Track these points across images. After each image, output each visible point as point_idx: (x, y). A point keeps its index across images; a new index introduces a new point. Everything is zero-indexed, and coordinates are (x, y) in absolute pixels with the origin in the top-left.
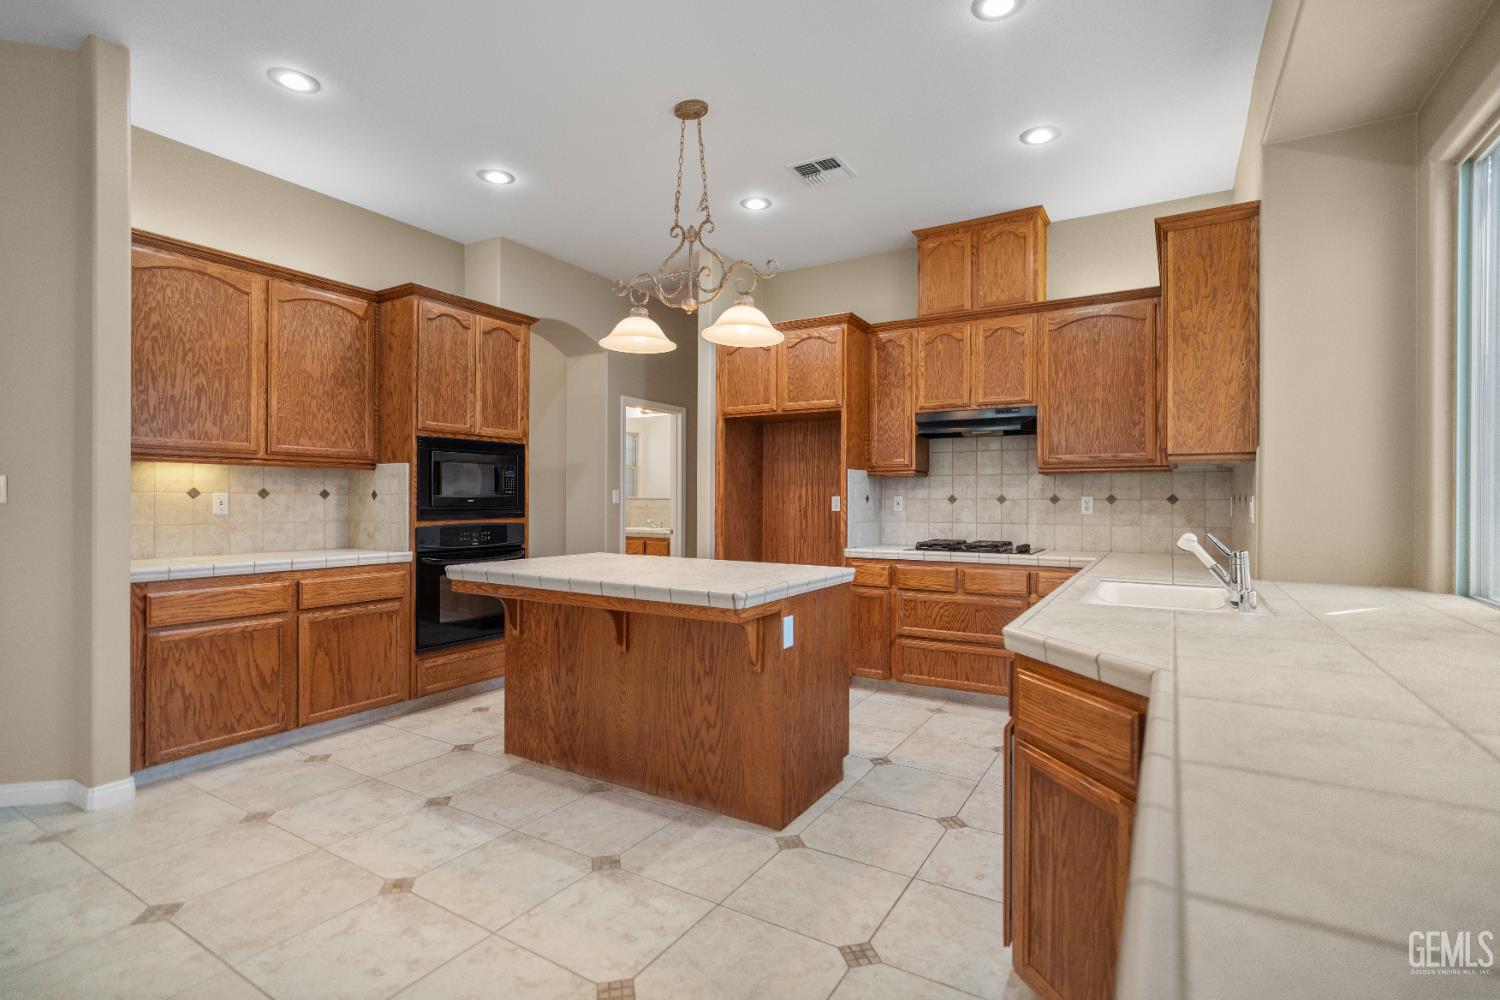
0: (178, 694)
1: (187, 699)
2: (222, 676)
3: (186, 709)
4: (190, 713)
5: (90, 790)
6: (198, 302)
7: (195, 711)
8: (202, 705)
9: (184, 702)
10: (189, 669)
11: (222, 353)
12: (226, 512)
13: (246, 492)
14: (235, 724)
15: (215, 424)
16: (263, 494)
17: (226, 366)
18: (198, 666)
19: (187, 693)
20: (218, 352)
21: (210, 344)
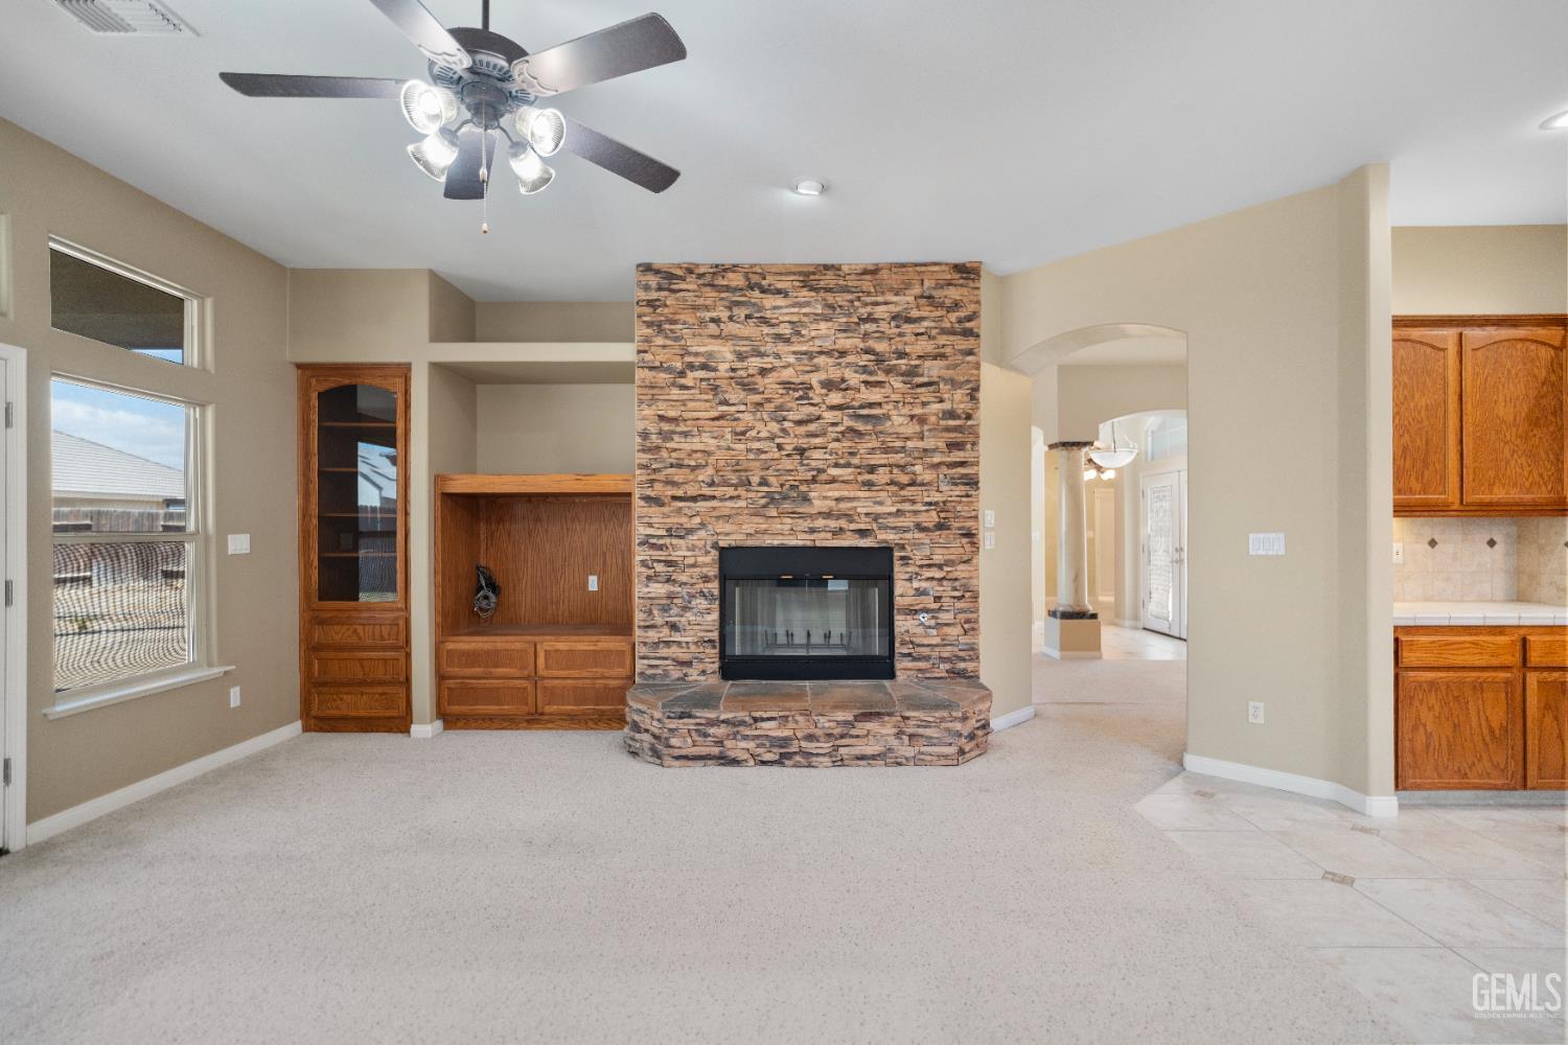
0: (1422, 730)
1: (1429, 736)
2: (1456, 721)
3: (1428, 747)
4: (1431, 750)
5: (1368, 798)
6: (1403, 367)
7: (1434, 749)
8: (1440, 745)
9: (1427, 738)
10: (1430, 709)
11: (1423, 413)
12: (1401, 562)
13: (1417, 542)
14: (1468, 771)
15: (1417, 479)
16: (1433, 543)
17: (1426, 423)
18: (1437, 707)
19: (1429, 730)
20: (1419, 413)
21: (1412, 405)
